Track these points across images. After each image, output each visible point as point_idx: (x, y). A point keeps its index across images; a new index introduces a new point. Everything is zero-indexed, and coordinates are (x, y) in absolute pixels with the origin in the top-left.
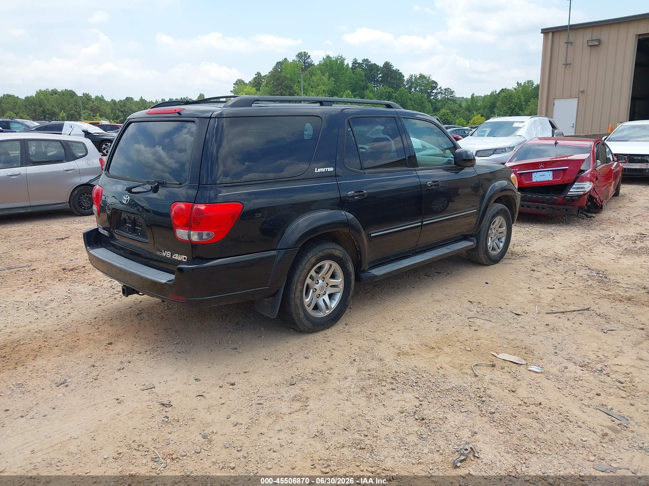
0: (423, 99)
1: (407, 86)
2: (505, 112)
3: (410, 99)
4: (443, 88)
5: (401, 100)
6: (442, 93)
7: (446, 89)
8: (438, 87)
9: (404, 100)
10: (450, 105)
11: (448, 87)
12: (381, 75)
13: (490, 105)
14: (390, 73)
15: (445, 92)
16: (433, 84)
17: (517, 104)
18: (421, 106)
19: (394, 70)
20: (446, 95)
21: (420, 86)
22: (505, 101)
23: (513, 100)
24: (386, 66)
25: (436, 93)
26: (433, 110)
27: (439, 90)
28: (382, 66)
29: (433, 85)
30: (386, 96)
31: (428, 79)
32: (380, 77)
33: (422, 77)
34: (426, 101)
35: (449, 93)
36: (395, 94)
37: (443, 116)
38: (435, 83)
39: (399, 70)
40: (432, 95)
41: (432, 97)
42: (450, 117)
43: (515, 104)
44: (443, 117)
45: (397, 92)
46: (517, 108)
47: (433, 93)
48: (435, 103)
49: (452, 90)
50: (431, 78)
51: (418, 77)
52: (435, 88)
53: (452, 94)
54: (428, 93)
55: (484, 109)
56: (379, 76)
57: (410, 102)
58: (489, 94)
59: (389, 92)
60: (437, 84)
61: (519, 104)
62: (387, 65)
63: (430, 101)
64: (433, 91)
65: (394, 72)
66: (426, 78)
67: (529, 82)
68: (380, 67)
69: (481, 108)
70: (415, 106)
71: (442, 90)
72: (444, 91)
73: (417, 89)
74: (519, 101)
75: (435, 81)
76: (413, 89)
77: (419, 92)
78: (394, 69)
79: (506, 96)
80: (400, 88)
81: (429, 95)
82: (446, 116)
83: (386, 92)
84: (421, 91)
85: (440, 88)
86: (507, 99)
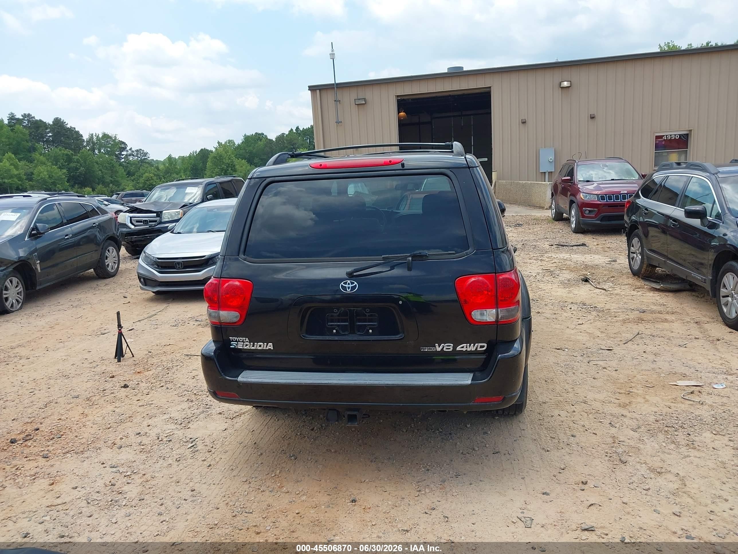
0: (112, 162)
1: (88, 148)
2: (217, 173)
3: (96, 163)
4: (133, 149)
5: (85, 163)
6: (133, 155)
7: (137, 151)
8: (128, 148)
9: (89, 164)
10: (145, 169)
11: (140, 148)
12: (50, 134)
13: (191, 167)
14: (64, 131)
15: (137, 154)
16: (121, 144)
17: (229, 164)
18: (112, 170)
19: (68, 128)
20: (139, 157)
21: (105, 147)
22: (215, 162)
23: (224, 161)
24: (58, 124)
25: (126, 155)
26: (127, 175)
27: (130, 152)
28: (51, 123)
29: (122, 146)
30: (64, 160)
31: (114, 139)
32: (50, 136)
33: (106, 136)
34: (117, 165)
35: (142, 155)
36: (75, 157)
37: (147, 181)
38: (124, 143)
39: (75, 128)
40: (123, 158)
41: (123, 160)
42: (155, 181)
43: (227, 165)
44: (148, 183)
45: (79, 155)
46: (230, 169)
47: (123, 155)
48: (127, 167)
49: (145, 152)
50: (117, 138)
51: (100, 136)
52: (124, 149)
53: (145, 156)
54: (116, 156)
55: (185, 171)
56: (48, 135)
57: (96, 166)
58: (188, 155)
59: (67, 155)
60: (126, 145)
61: (232, 165)
62: (58, 122)
63: (121, 164)
64: (123, 153)
65: (69, 130)
66: (110, 137)
67: (230, 141)
68: (49, 124)
69: (181, 170)
70: (103, 170)
71: (133, 152)
72: (135, 153)
73: (102, 151)
74: (231, 162)
75: (123, 141)
76: (97, 151)
77: (105, 154)
78: (68, 126)
79: (216, 157)
80: (80, 149)
81: (118, 157)
82: (150, 180)
83: (63, 154)
84: (107, 153)
85: (130, 149)
86: (218, 160)
